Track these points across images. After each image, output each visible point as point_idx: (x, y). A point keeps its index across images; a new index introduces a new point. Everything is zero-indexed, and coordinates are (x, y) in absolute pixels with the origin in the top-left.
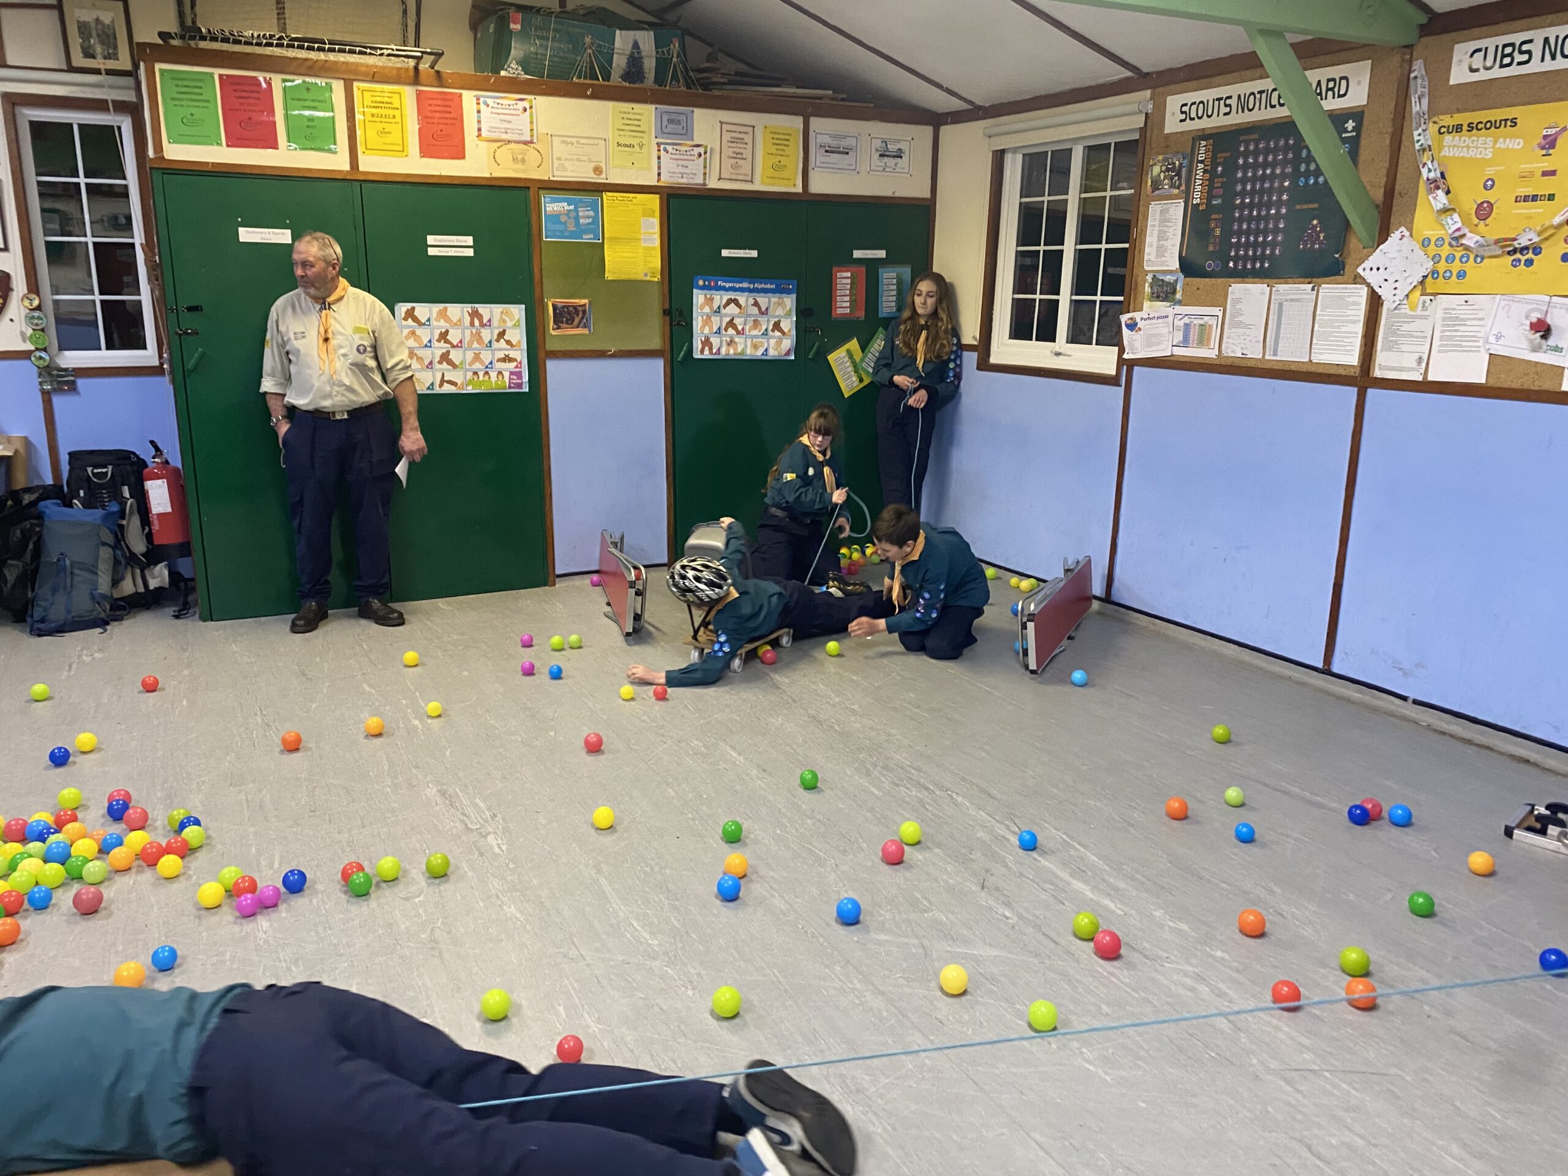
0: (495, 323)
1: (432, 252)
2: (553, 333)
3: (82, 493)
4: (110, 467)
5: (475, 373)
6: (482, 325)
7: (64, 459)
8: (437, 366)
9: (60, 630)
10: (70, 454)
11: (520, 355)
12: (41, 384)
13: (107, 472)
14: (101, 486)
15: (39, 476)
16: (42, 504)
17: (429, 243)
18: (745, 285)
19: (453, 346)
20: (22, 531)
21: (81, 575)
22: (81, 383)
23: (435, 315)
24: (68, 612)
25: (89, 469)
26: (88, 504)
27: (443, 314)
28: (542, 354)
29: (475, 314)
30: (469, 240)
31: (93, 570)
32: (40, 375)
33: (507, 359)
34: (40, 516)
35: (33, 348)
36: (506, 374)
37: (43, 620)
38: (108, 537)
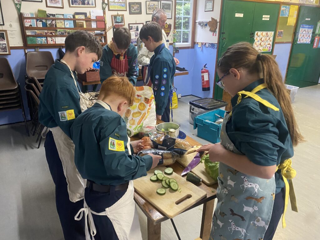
0: (269, 36)
1: (263, 19)
2: (277, 38)
5: (264, 47)
6: (267, 36)
8: (259, 46)
11: (271, 43)
12: (173, 51)
17: (263, 17)
18: (308, 26)
19: (262, 41)
22: (180, 51)
27: (262, 34)
28: (275, 43)
29: (267, 34)
30: (269, 16)
32: (174, 49)
33: (269, 44)
35: (173, 42)
36: (268, 47)
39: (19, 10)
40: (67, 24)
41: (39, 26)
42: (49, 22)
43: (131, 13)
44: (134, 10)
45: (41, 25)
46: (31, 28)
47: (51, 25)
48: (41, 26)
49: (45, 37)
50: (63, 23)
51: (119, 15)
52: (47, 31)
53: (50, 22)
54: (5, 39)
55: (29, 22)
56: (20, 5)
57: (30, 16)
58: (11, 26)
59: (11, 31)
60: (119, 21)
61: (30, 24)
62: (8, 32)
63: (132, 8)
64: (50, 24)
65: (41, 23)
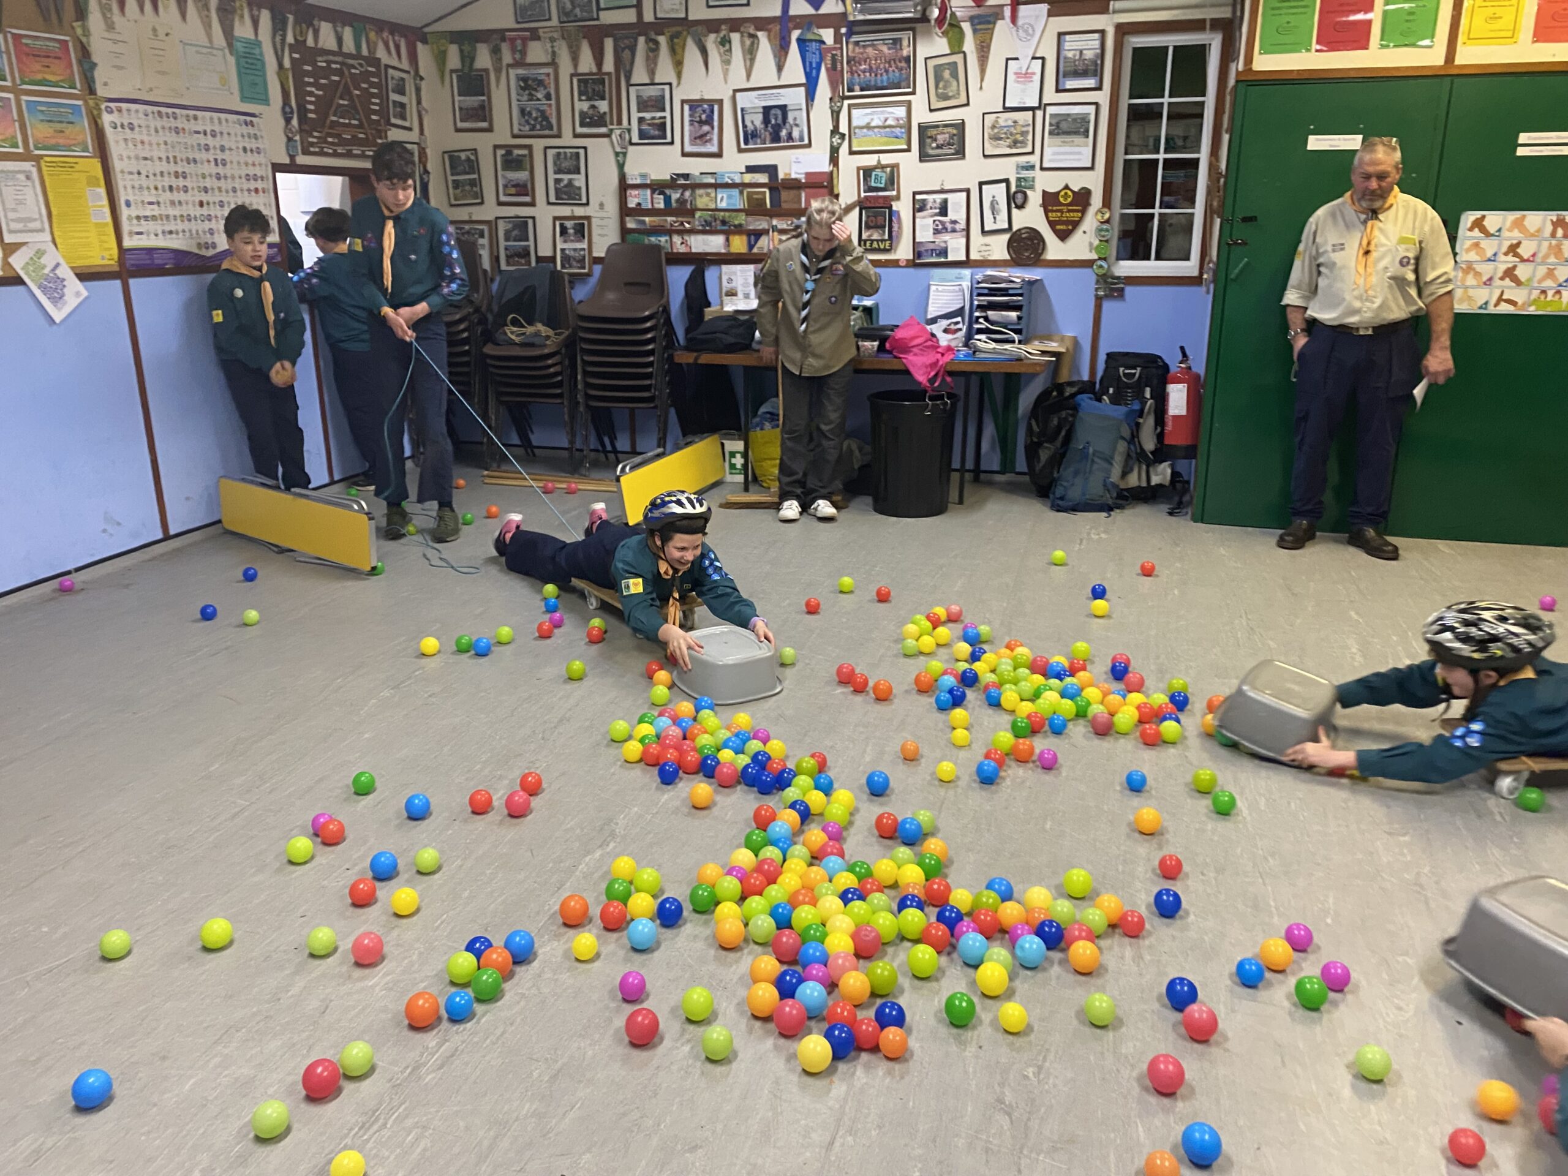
1: (1521, 152)
3: (1111, 391)
4: (1139, 369)
5: (1543, 292)
7: (1102, 358)
8: (1497, 282)
9: (1075, 508)
10: (1108, 354)
12: (1097, 290)
13: (1134, 374)
14: (1128, 386)
15: (1079, 373)
16: (1080, 397)
17: (1520, 142)
19: (1523, 260)
20: (1059, 418)
21: (1100, 463)
22: (1129, 290)
23: (1508, 224)
24: (1084, 494)
25: (1121, 369)
26: (1116, 400)
27: (1518, 224)
29: (1560, 223)
31: (1109, 461)
32: (1097, 282)
34: (1076, 408)
35: (1095, 257)
37: (1062, 498)
38: (1126, 432)
39: (621, 166)
40: (722, 200)
41: (657, 206)
42: (675, 196)
43: (924, 157)
44: (939, 147)
45: (662, 202)
46: (639, 211)
47: (681, 201)
48: (662, 206)
49: (665, 235)
50: (713, 195)
51: (883, 167)
52: (674, 219)
53: (678, 195)
54: (584, 237)
55: (635, 196)
56: (625, 154)
57: (638, 181)
58: (602, 205)
59: (602, 218)
60: (879, 185)
61: (636, 200)
62: (593, 220)
63: (929, 141)
64: (678, 201)
65: (662, 197)
